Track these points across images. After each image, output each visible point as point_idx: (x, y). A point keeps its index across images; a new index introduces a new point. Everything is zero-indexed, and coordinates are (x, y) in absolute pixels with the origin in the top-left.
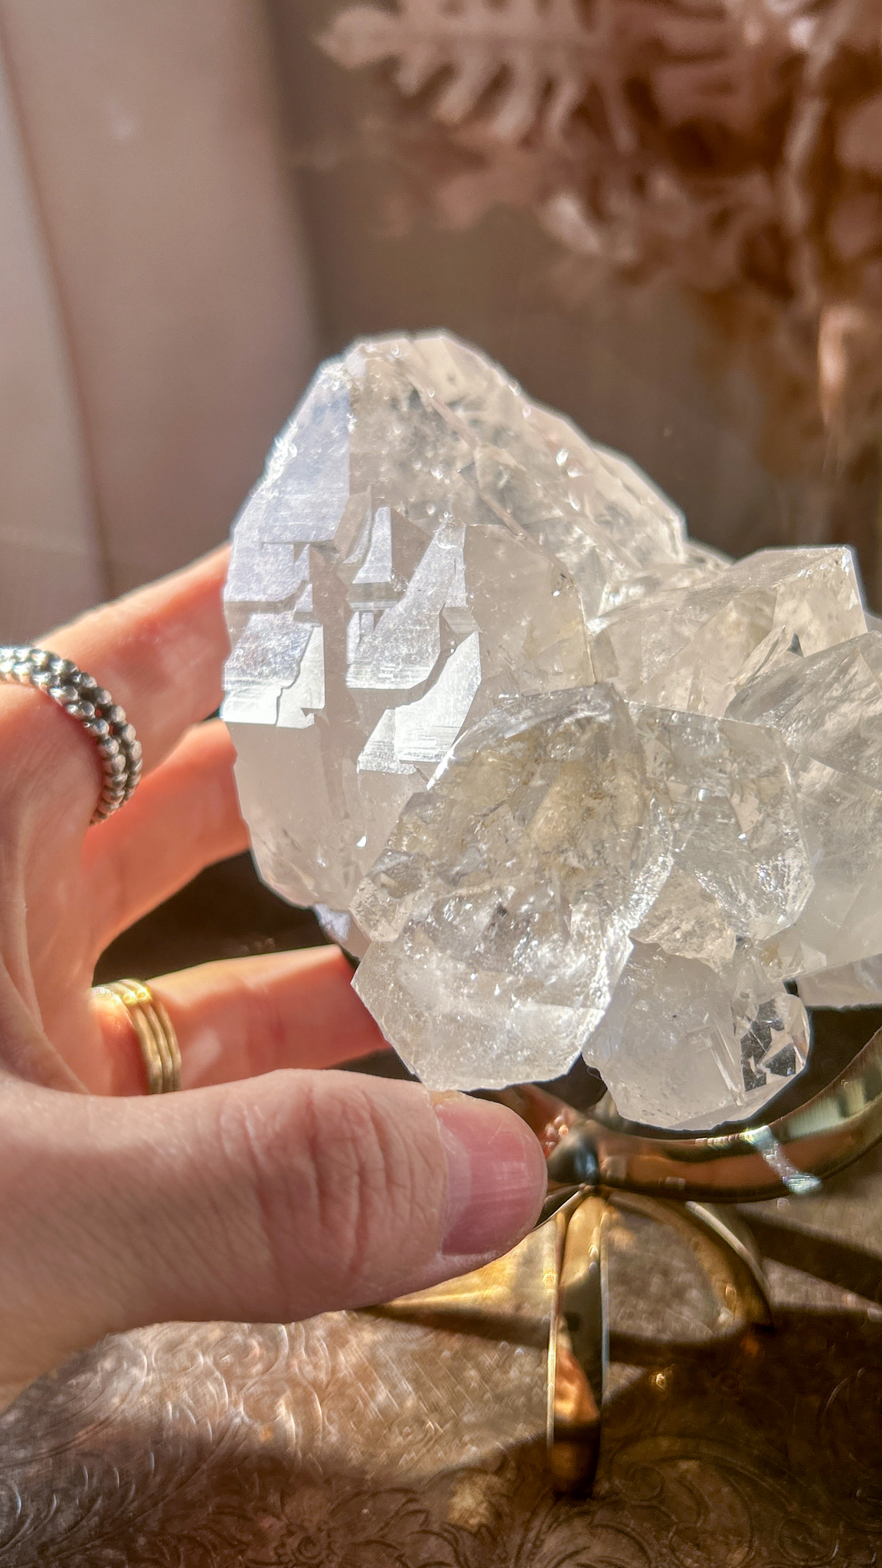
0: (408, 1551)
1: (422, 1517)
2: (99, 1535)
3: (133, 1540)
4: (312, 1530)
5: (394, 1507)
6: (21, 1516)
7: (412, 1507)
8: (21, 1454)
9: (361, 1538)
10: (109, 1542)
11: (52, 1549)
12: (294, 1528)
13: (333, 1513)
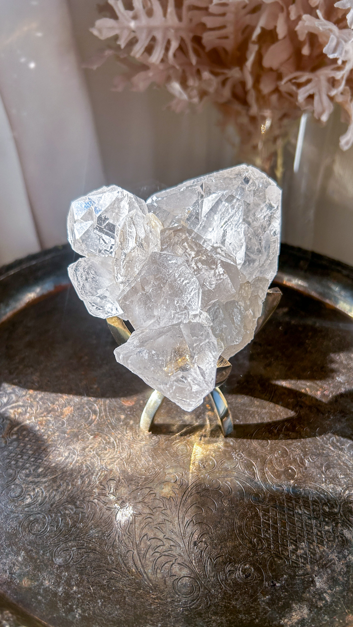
0: (150, 504)
1: (154, 495)
2: (67, 501)
3: (76, 502)
4: (124, 499)
5: (147, 492)
6: (45, 497)
7: (151, 492)
8: (44, 480)
9: (137, 501)
10: (69, 503)
11: (55, 505)
12: (119, 499)
13: (130, 494)
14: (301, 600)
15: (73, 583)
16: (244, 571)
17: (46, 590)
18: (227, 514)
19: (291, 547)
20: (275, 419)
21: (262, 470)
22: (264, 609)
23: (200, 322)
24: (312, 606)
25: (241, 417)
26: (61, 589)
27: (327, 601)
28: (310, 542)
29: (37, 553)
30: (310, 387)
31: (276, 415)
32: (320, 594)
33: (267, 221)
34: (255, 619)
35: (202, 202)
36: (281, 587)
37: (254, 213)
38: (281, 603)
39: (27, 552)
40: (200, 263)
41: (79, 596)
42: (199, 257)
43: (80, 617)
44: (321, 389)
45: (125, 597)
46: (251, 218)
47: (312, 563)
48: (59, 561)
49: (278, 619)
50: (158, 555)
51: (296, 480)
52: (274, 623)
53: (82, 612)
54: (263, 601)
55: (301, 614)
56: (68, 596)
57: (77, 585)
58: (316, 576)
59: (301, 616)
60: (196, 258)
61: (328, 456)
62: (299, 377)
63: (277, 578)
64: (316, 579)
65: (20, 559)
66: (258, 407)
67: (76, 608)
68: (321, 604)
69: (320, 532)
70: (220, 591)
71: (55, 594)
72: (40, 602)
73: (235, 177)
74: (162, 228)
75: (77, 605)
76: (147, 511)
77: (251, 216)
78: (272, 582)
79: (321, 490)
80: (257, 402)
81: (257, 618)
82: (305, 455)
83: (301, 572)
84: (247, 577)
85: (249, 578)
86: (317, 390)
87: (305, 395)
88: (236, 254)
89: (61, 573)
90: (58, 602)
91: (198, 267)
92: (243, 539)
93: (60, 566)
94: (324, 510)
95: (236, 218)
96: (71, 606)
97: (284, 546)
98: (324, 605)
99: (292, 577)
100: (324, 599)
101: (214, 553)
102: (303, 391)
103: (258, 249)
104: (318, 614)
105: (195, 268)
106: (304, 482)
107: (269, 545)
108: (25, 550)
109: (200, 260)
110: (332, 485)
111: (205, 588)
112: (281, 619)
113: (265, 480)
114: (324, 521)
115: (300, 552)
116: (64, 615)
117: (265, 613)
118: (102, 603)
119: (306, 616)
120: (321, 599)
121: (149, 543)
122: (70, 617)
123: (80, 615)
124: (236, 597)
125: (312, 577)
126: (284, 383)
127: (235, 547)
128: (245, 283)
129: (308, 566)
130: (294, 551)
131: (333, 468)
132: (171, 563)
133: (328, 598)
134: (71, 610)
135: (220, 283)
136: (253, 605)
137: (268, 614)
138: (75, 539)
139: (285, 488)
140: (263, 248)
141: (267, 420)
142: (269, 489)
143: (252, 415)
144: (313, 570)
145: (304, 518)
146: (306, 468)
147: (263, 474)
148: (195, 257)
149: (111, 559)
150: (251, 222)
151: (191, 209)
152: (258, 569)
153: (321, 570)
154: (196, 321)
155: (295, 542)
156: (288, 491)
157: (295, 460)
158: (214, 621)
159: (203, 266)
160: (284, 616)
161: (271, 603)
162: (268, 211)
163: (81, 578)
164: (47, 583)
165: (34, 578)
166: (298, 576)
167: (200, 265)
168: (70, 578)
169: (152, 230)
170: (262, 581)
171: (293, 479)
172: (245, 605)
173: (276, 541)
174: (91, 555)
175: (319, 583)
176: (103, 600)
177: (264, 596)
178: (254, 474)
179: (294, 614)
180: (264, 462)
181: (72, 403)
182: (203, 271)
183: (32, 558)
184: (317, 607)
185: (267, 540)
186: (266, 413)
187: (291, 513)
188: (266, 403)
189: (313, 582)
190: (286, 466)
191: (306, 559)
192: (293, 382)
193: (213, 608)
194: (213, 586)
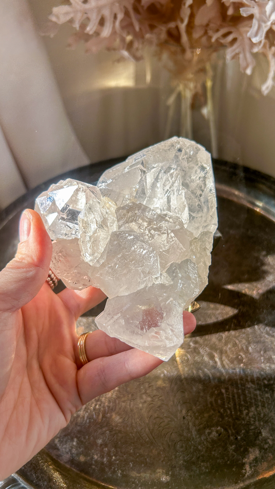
14: (254, 445)
15: (112, 454)
16: (217, 432)
17: (96, 461)
18: (202, 394)
19: (245, 412)
20: (226, 317)
21: (221, 359)
22: (232, 454)
23: (162, 283)
24: (261, 449)
25: (202, 319)
26: (105, 459)
27: (270, 444)
28: (257, 407)
29: (85, 438)
30: (248, 288)
31: (227, 313)
32: (265, 440)
33: (202, 181)
34: (227, 461)
35: (146, 177)
36: (241, 438)
37: (190, 175)
38: (242, 449)
39: (78, 438)
40: (153, 230)
41: (118, 462)
42: (151, 226)
43: (121, 475)
44: (256, 289)
45: (146, 459)
46: (188, 180)
47: (259, 420)
48: (100, 441)
49: (241, 459)
50: (161, 428)
51: (244, 363)
52: (239, 462)
53: (122, 472)
54: (231, 449)
55: (255, 455)
56: (111, 464)
57: (115, 456)
58: (262, 428)
59: (255, 456)
60: (149, 228)
61: (264, 342)
62: (240, 281)
63: (238, 433)
64: (262, 430)
65: (75, 443)
66: (213, 309)
67: (118, 470)
68: (266, 446)
69: (263, 398)
70: (204, 446)
71: (102, 463)
72: (94, 470)
73: (169, 148)
74: (116, 207)
75: (118, 468)
76: (149, 399)
77: (188, 178)
78: (235, 436)
79: (261, 369)
80: (212, 305)
81: (228, 460)
82: (249, 343)
83: (253, 427)
84: (219, 435)
85: (221, 436)
86: (253, 290)
87: (245, 295)
88: (181, 215)
89: (103, 449)
90: (106, 468)
91: (151, 234)
92: (214, 410)
93: (101, 445)
94: (264, 383)
95: (176, 184)
96: (114, 469)
97: (241, 411)
98: (268, 447)
99: (247, 432)
100: (268, 443)
101: (197, 422)
102: (243, 292)
103: (199, 205)
104: (265, 453)
105: (149, 235)
106: (250, 364)
107: (231, 412)
108: (76, 437)
109: (153, 228)
110: (268, 364)
111: (195, 446)
112: (243, 459)
113: (223, 366)
114: (265, 390)
115: (251, 414)
116: (111, 475)
117: (233, 457)
118: (133, 464)
119: (258, 455)
120: (266, 443)
121: (154, 421)
122: (115, 476)
123: (121, 474)
124: (214, 449)
125: (259, 429)
126: (230, 287)
127: (210, 417)
128: (193, 239)
129: (257, 423)
130: (247, 414)
131: (268, 351)
132: (171, 432)
133: (271, 442)
134: (114, 472)
135: (173, 244)
136: (225, 453)
137: (235, 457)
138: (106, 426)
139: (238, 370)
140: (202, 203)
141: (220, 318)
142: (227, 373)
143: (210, 316)
144: (260, 425)
145: (252, 390)
146: (250, 354)
147: (222, 361)
148: (148, 226)
149: (132, 435)
150: (189, 183)
151: (138, 187)
152: (226, 430)
153: (265, 424)
154: (158, 283)
155: (248, 408)
156: (240, 372)
157: (242, 348)
158: (203, 466)
159: (156, 232)
160: (245, 457)
161: (236, 450)
162: (202, 172)
163: (116, 451)
164: (96, 457)
165: (86, 455)
166: (251, 430)
167: (153, 232)
168: (109, 452)
169: (108, 211)
170: (229, 436)
171: (242, 363)
172: (220, 453)
173: (235, 408)
174: (119, 435)
175: (265, 433)
176: (133, 463)
177: (231, 446)
178: (216, 362)
179: (250, 455)
180: (221, 352)
181: (82, 324)
182: (156, 236)
183: (82, 442)
184: (264, 449)
185: (230, 409)
186: (219, 314)
187: (243, 388)
188: (218, 306)
189: (260, 433)
190: (237, 354)
191: (255, 418)
192: (236, 285)
193: (201, 458)
194: (200, 444)
